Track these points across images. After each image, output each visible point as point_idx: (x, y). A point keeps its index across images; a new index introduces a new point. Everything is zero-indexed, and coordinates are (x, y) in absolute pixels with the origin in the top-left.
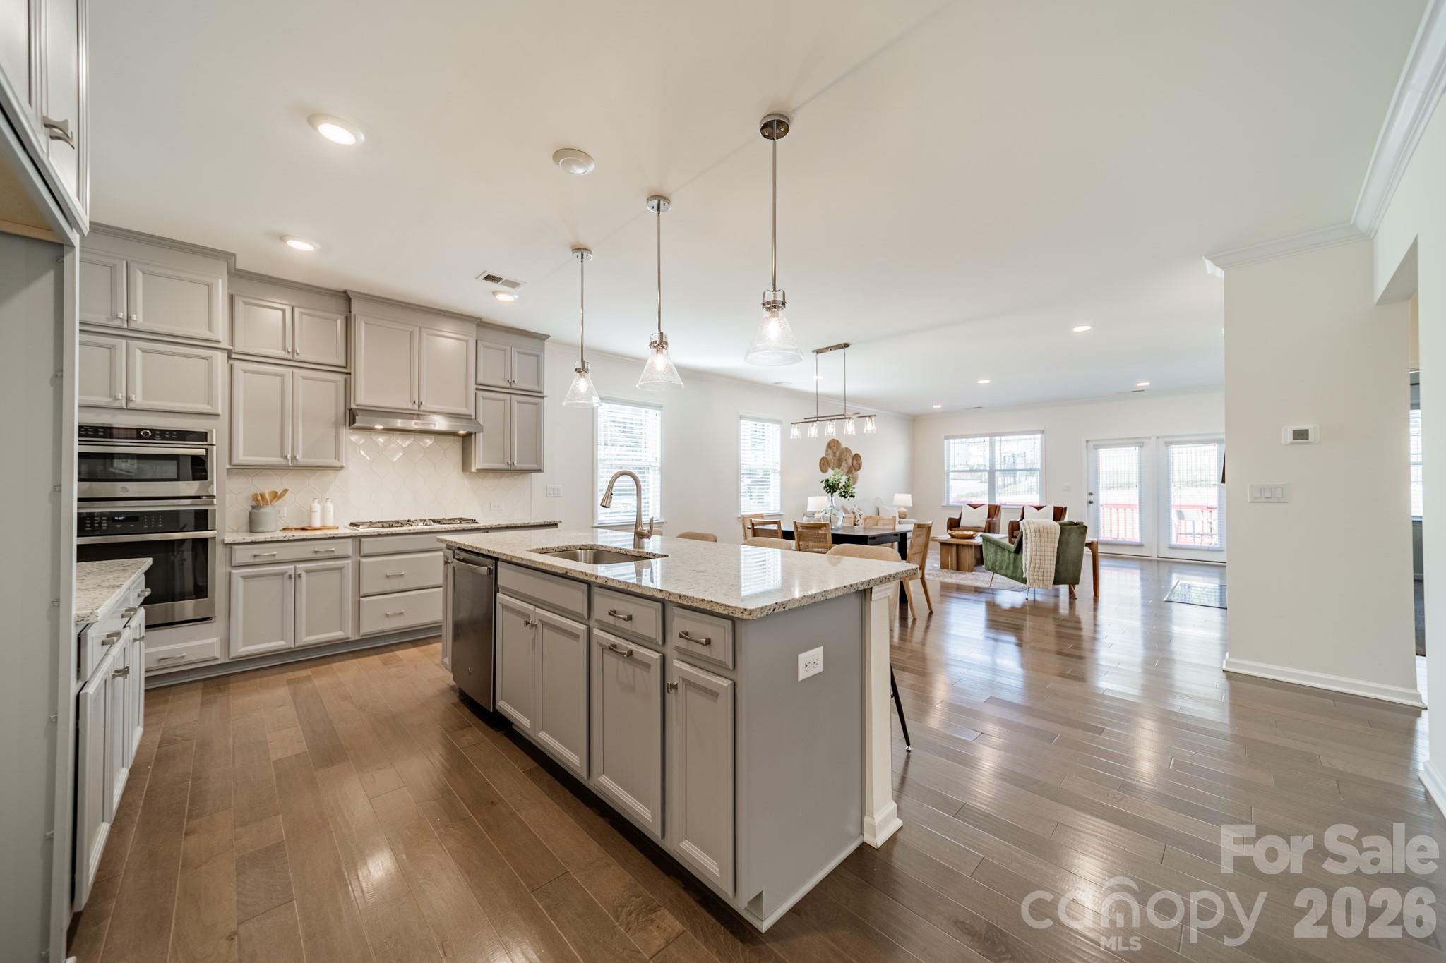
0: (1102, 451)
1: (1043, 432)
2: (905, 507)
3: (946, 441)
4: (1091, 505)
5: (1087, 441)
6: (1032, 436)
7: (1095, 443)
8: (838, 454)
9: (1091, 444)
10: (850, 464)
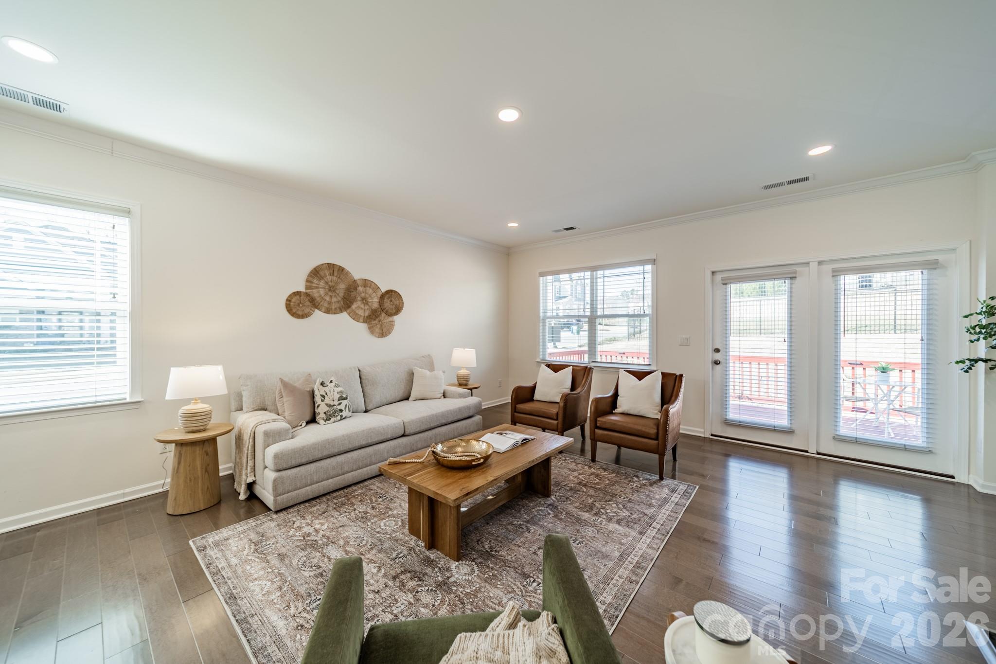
0: (734, 288)
1: (653, 262)
2: (467, 369)
3: (541, 278)
4: (718, 367)
5: (713, 273)
6: (641, 268)
7: (726, 275)
8: (342, 286)
9: (718, 277)
10: (376, 305)
